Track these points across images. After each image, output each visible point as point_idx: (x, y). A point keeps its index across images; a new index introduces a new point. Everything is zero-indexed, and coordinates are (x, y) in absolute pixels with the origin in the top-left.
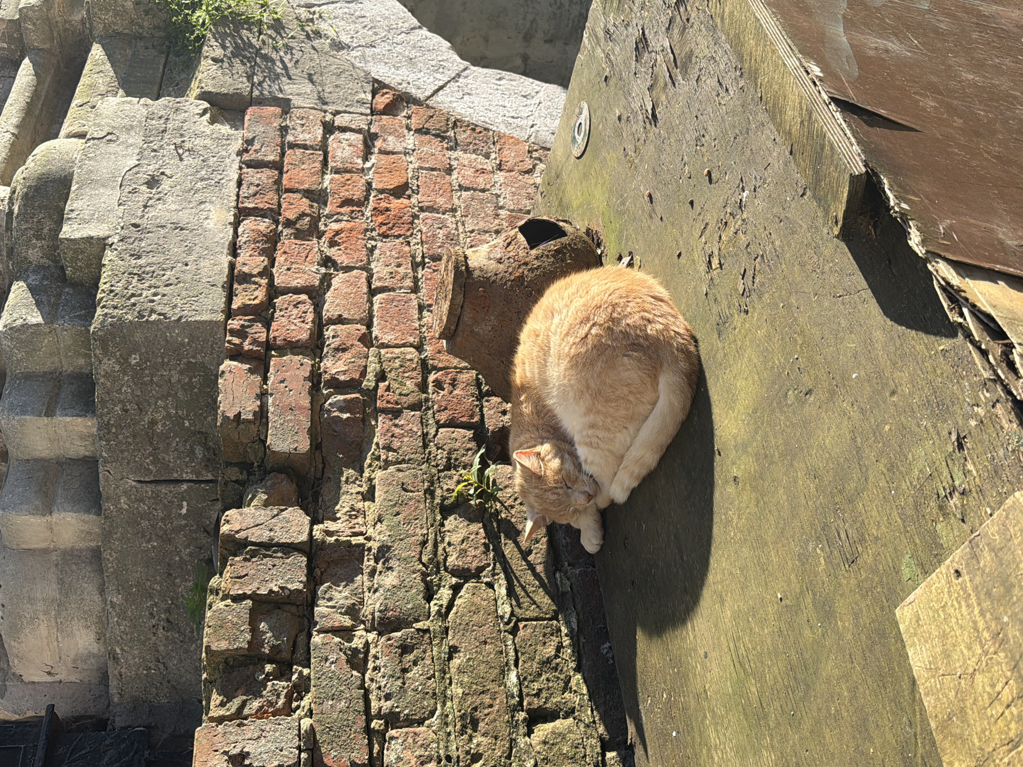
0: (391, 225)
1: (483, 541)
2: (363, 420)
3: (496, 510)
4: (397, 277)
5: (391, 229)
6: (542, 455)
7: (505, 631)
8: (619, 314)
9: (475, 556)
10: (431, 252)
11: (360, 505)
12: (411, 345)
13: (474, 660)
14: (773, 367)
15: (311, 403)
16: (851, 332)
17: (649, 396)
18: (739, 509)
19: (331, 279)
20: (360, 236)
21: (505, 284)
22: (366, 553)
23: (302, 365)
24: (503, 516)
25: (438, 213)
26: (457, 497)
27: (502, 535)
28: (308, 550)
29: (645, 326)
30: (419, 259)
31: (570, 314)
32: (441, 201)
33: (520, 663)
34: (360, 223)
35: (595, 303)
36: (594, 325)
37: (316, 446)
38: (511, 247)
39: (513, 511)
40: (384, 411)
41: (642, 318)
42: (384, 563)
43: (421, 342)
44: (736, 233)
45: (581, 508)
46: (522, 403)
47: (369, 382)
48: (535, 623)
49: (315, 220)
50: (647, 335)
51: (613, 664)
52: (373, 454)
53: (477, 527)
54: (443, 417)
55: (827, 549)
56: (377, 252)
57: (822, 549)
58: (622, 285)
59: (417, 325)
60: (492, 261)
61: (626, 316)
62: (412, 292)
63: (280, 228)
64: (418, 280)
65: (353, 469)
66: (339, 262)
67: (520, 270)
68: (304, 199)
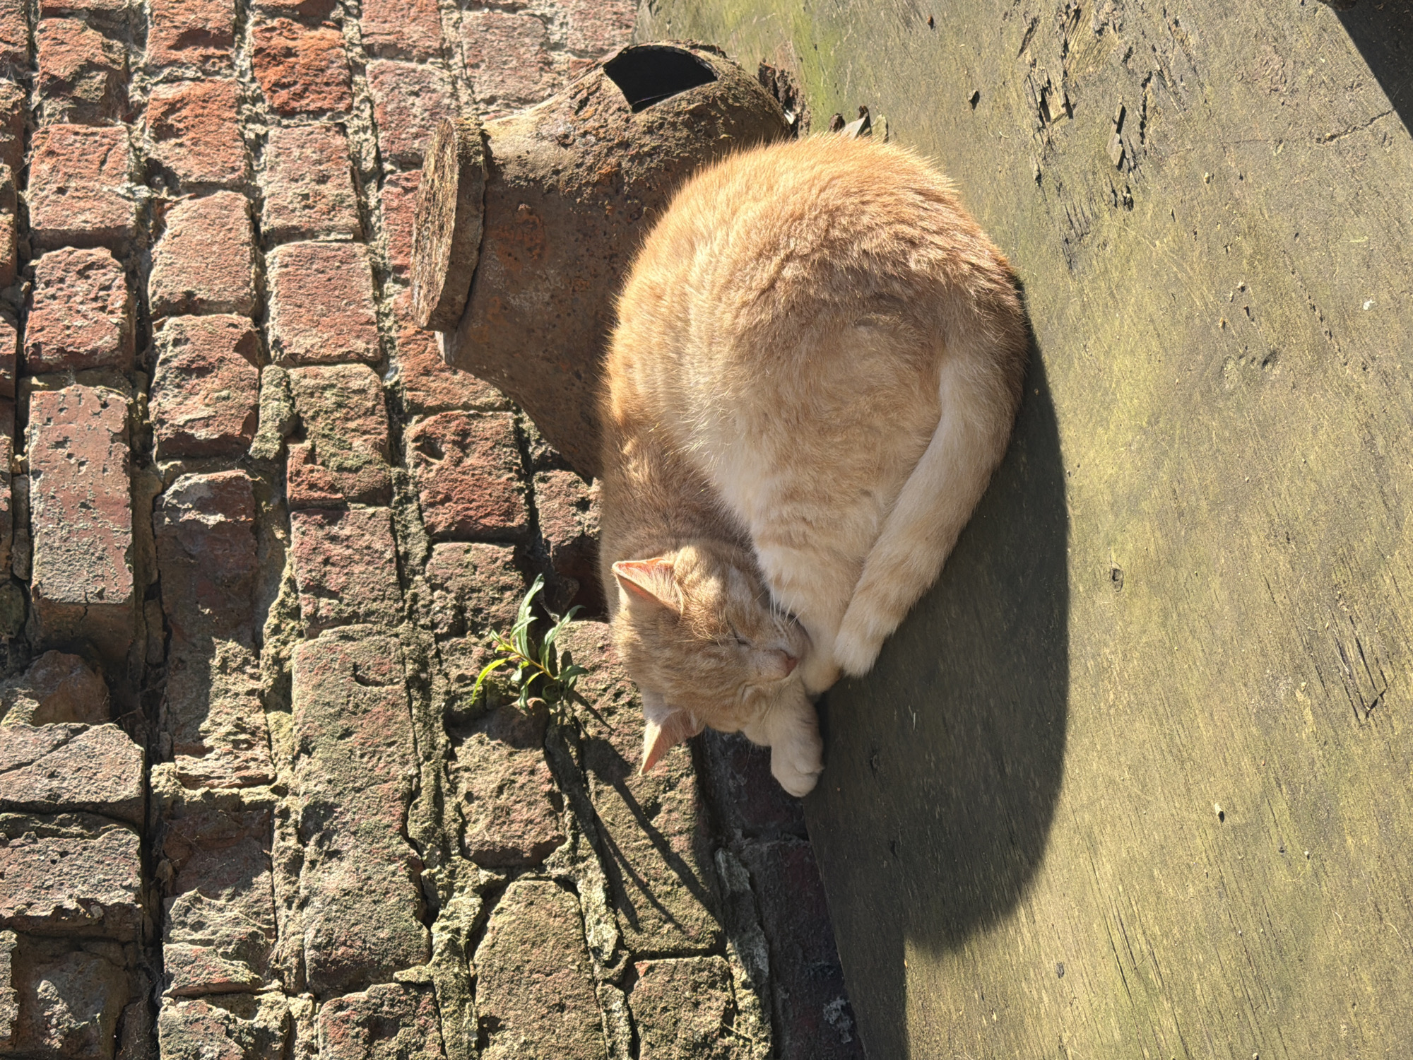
0: (298, 87)
1: (547, 787)
2: (256, 529)
3: (574, 719)
4: (320, 206)
5: (299, 96)
6: (678, 572)
7: (606, 981)
8: (845, 230)
9: (531, 822)
10: (396, 149)
11: (257, 719)
12: (360, 359)
13: (536, 1045)
14: (1189, 318)
15: (132, 490)
16: (1357, 213)
17: (917, 414)
18: (1125, 639)
19: (163, 212)
20: (227, 115)
21: (579, 192)
22: (277, 822)
23: (105, 405)
24: (591, 731)
25: (409, 60)
26: (483, 695)
27: (591, 775)
28: (140, 820)
29: (904, 253)
30: (368, 165)
31: (731, 240)
32: (414, 32)
33: (643, 1048)
34: (226, 85)
35: (789, 209)
36: (788, 258)
37: (147, 590)
38: (588, 110)
39: (613, 721)
40: (304, 506)
41: (897, 237)
42: (320, 843)
43: (384, 350)
44: (1100, 32)
45: (769, 689)
46: (627, 459)
47: (265, 442)
48: (673, 961)
49: (119, 79)
50: (909, 273)
51: (856, 1043)
52: (282, 604)
53: (531, 757)
54: (442, 518)
55: (1319, 689)
56: (268, 150)
57: (1306, 691)
58: (848, 167)
59: (371, 313)
60: (545, 143)
61: (859, 235)
62: (355, 240)
63: (36, 98)
64: (370, 213)
65: (238, 641)
66: (180, 172)
67: (613, 160)
68: (90, 32)
